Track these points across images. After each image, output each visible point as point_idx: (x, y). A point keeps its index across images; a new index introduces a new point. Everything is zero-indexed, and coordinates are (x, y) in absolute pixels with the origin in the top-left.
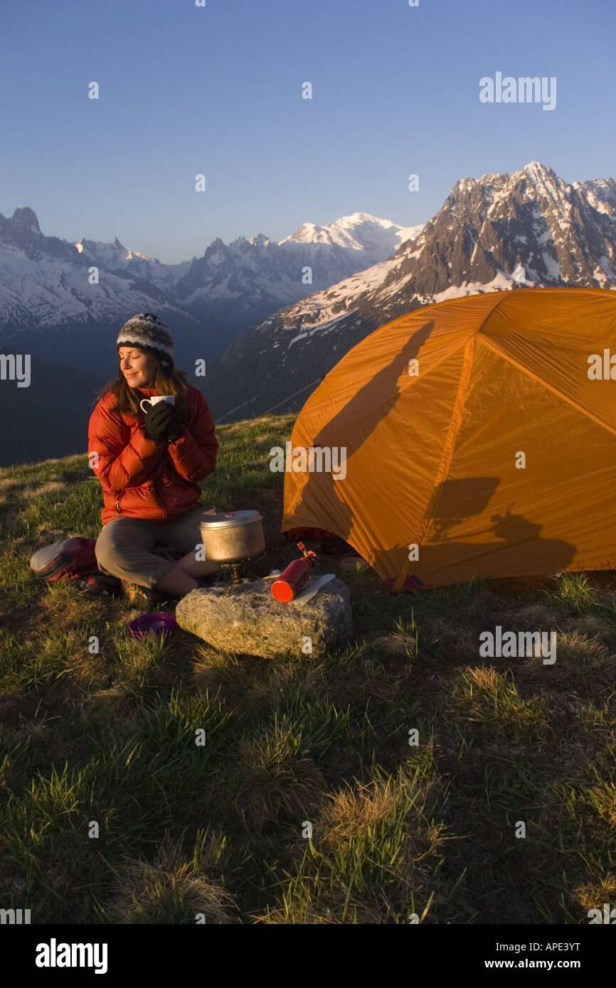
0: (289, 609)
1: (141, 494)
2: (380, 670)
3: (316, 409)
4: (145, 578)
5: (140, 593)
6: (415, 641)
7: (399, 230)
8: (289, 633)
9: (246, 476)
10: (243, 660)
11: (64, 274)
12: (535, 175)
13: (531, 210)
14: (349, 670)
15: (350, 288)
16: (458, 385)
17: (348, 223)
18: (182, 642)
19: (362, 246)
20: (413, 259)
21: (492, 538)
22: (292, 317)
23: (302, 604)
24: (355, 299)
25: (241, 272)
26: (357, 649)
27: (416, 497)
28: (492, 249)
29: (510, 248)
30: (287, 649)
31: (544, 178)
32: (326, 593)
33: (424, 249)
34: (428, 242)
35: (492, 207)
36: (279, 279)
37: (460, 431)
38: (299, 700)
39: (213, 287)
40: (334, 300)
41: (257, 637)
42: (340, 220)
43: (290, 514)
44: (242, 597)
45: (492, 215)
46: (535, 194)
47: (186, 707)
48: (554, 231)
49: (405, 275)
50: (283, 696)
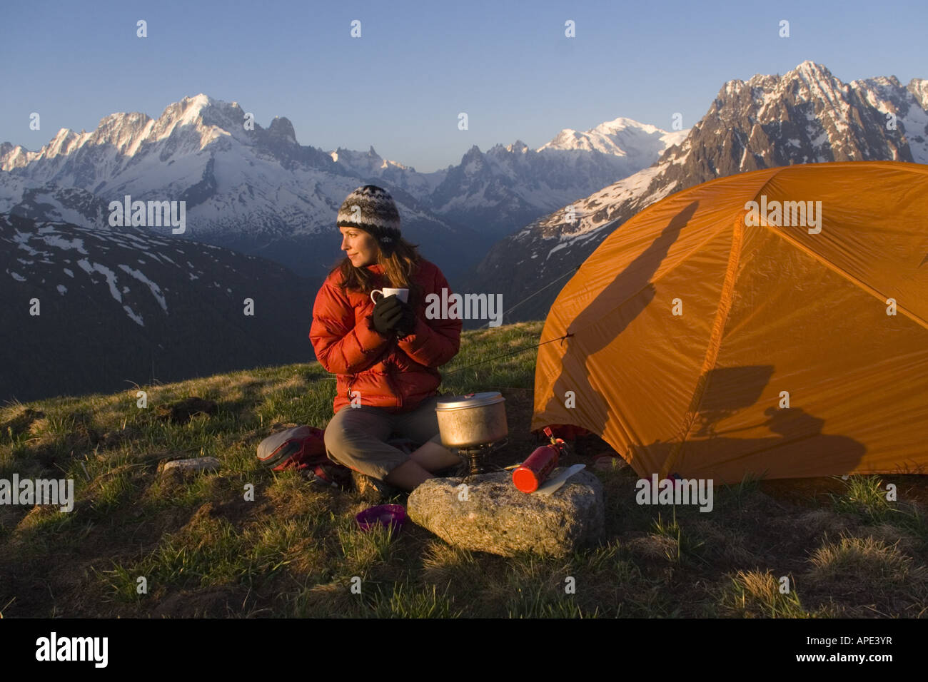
0: (532, 500)
1: (374, 381)
2: (635, 573)
3: (570, 299)
4: (376, 468)
5: (371, 485)
6: (677, 543)
7: (663, 135)
8: (531, 526)
9: (495, 375)
10: (480, 557)
11: (319, 183)
12: (809, 75)
13: (805, 112)
14: (599, 572)
15: (611, 197)
16: (727, 265)
17: (610, 128)
18: (413, 536)
19: (624, 153)
20: (678, 165)
21: (765, 433)
22: (551, 226)
23: (547, 495)
24: (617, 207)
25: (498, 180)
26: (609, 548)
27: (679, 387)
28: (763, 154)
29: (782, 152)
30: (528, 545)
31: (818, 78)
32: (575, 484)
33: (691, 154)
34: (694, 147)
35: (762, 110)
36: (537, 187)
37: (728, 316)
38: (540, 601)
39: (470, 195)
40: (595, 209)
41: (496, 532)
42: (601, 125)
43: (541, 410)
44: (480, 487)
45: (763, 117)
46: (809, 94)
47: (409, 604)
48: (830, 133)
49: (670, 181)
50: (522, 597)
